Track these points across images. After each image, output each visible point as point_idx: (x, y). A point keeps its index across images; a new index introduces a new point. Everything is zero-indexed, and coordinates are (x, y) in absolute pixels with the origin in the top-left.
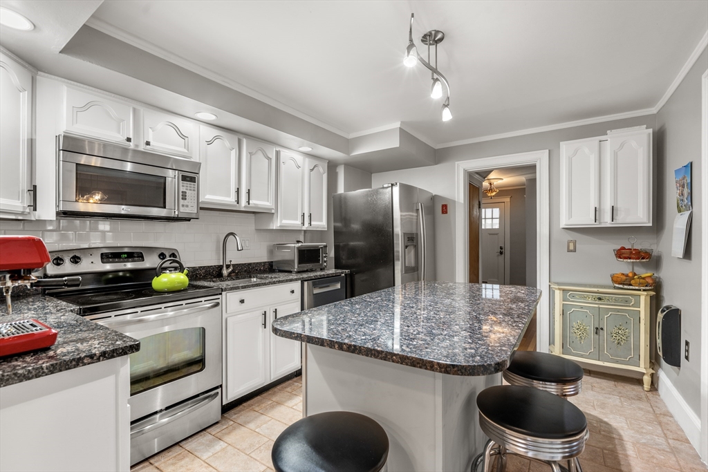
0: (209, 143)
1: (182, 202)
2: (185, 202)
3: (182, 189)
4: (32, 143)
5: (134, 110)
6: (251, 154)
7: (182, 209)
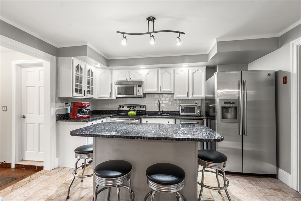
0: (147, 74)
1: (138, 92)
2: (139, 93)
3: (138, 89)
4: (111, 85)
5: (129, 71)
6: (162, 74)
7: (138, 95)
